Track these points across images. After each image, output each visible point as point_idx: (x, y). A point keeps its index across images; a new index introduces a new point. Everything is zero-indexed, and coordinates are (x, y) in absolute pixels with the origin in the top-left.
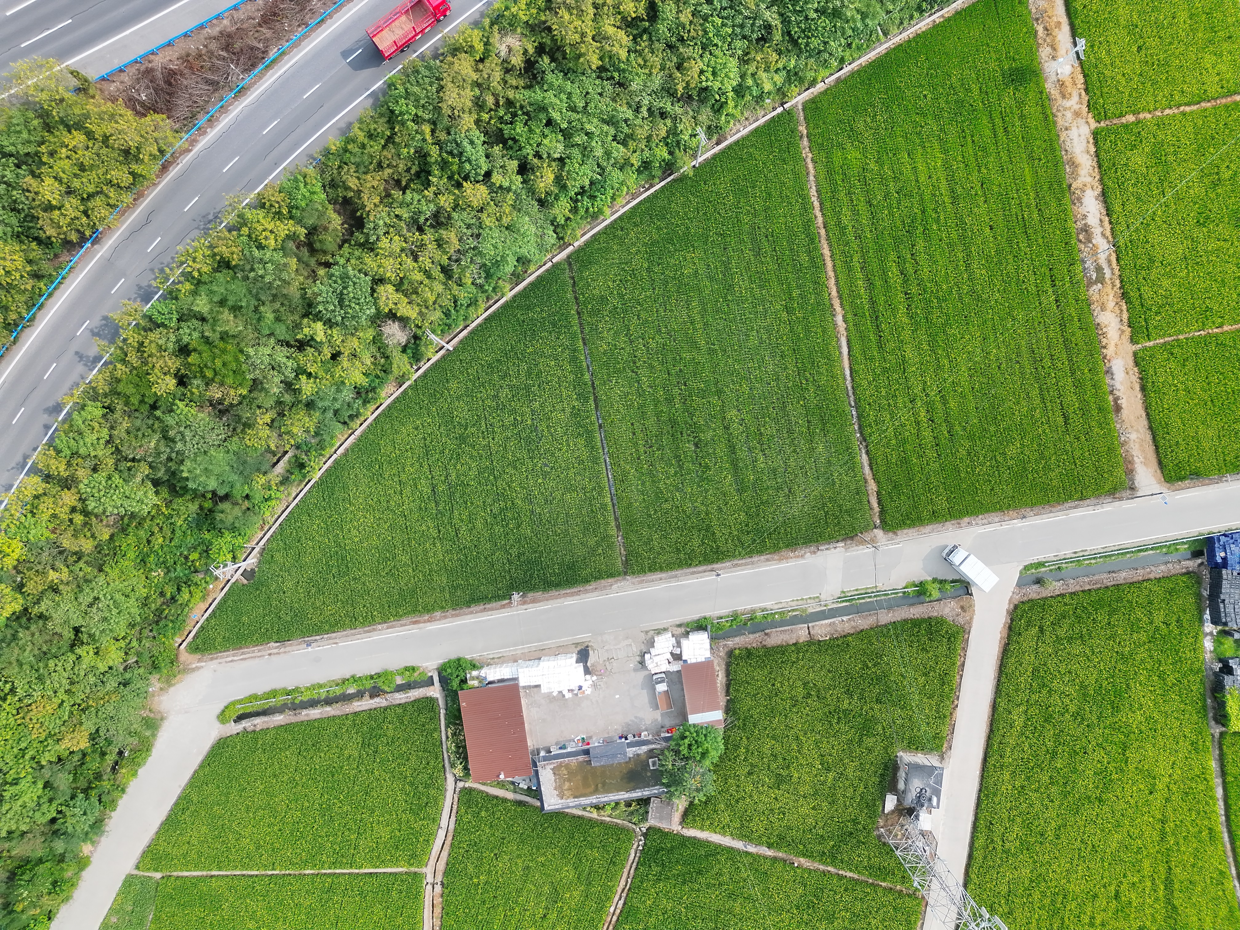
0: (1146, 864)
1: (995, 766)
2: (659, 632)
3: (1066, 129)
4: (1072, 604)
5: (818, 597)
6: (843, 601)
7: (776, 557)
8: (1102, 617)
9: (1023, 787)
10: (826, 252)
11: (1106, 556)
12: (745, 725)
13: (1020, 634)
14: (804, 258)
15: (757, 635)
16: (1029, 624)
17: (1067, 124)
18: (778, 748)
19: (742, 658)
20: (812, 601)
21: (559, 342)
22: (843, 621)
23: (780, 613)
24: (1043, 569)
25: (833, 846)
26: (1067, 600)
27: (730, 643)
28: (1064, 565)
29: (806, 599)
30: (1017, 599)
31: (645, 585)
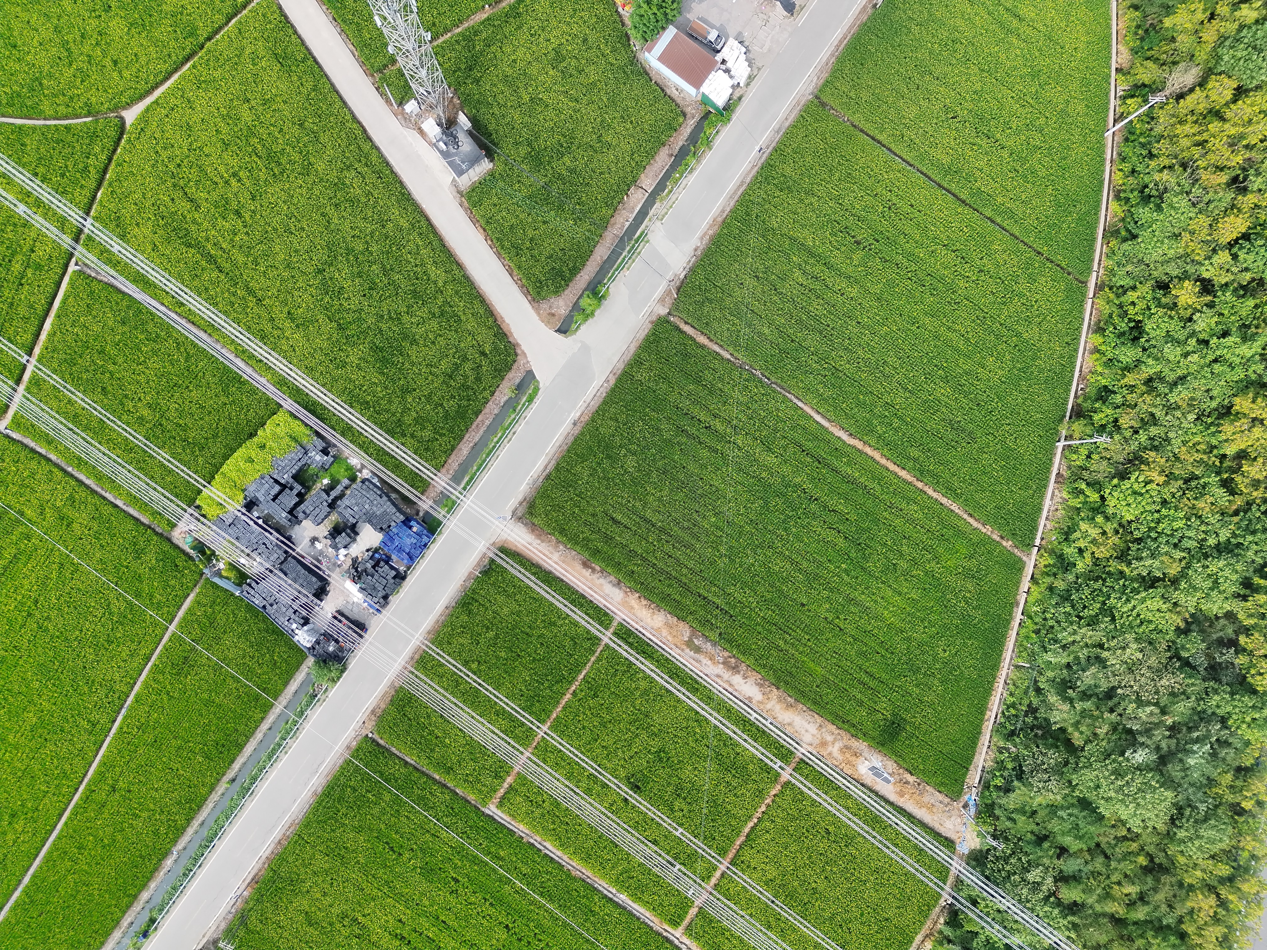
0: (241, 259)
1: (419, 222)
2: (751, 78)
3: (820, 726)
4: (480, 393)
5: (662, 220)
6: (641, 235)
7: (720, 219)
8: (451, 405)
9: (384, 226)
10: (903, 474)
11: (491, 451)
12: (624, 72)
13: (495, 336)
14: (915, 453)
15: (678, 148)
16: (496, 349)
17: (824, 730)
18: (582, 79)
19: (674, 119)
20: (663, 213)
21: (1033, 217)
22: (627, 221)
23: (677, 180)
24: (524, 399)
25: (474, 47)
26: (486, 394)
27: (691, 124)
28: (513, 416)
29: (668, 210)
30: (521, 361)
31: (794, 103)
